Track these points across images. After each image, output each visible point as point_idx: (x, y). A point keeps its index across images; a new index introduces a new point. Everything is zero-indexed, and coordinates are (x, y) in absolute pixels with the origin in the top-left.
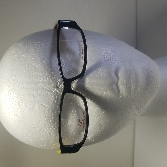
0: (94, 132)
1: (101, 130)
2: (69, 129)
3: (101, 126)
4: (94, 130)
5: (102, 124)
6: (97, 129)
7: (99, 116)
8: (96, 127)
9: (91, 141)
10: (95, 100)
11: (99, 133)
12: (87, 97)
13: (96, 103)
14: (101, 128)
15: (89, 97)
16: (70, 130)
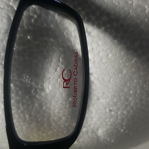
0: (112, 116)
1: (129, 112)
2: (48, 105)
3: (127, 100)
4: (110, 111)
5: (130, 95)
6: (118, 109)
7: (121, 72)
8: (115, 104)
9: (106, 140)
10: (109, 26)
11: (123, 120)
12: (89, 21)
13: (110, 34)
14: (127, 106)
15: (93, 18)
16: (52, 107)
